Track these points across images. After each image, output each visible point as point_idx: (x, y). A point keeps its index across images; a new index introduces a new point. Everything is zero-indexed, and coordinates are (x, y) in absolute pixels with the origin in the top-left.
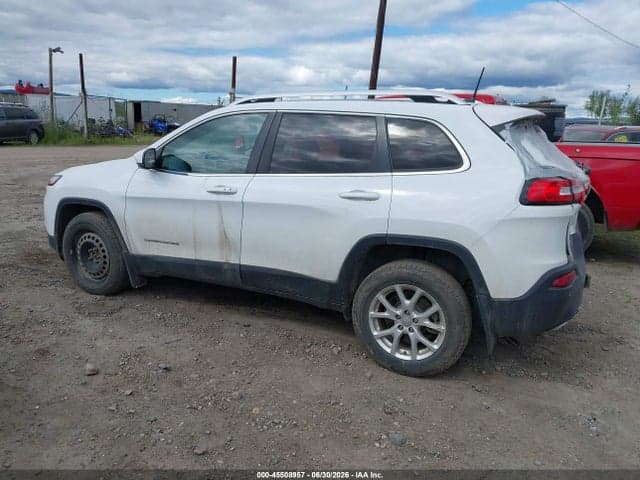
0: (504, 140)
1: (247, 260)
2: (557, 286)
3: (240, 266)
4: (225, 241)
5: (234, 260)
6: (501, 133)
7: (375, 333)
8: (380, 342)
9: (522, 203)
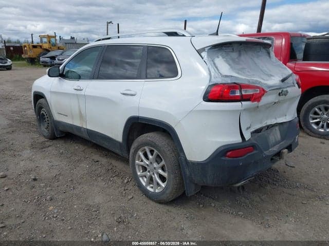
0: (203, 58)
1: (90, 127)
2: (229, 157)
3: (87, 129)
4: (82, 117)
5: (85, 127)
6: (202, 54)
7: (139, 174)
8: (141, 179)
9: (204, 100)
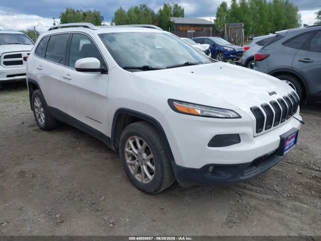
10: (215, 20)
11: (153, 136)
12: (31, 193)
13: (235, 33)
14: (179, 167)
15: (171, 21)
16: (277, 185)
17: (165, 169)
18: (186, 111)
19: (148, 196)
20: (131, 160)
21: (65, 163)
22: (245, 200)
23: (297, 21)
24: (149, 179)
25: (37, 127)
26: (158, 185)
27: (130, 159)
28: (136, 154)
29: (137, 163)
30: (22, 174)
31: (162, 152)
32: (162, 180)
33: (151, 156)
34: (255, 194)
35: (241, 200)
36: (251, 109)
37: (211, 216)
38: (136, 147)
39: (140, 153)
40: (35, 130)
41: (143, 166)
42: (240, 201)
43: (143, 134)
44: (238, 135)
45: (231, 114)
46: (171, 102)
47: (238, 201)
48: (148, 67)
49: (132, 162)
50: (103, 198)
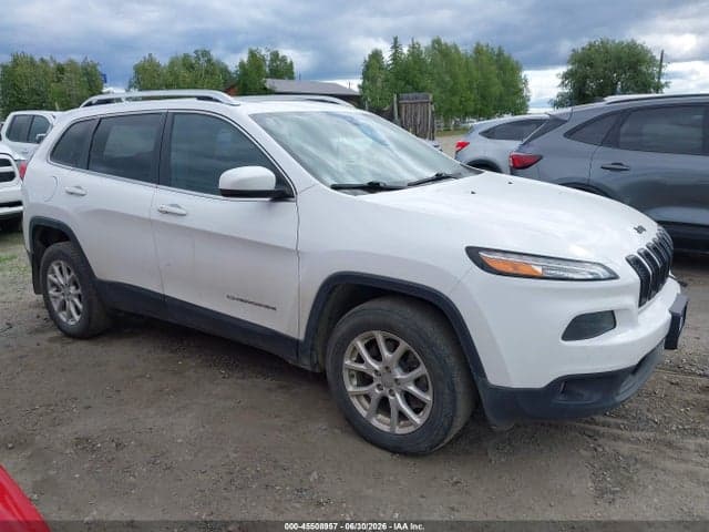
10: (359, 86)
11: (428, 327)
12: (134, 486)
13: (416, 114)
14: (497, 389)
15: (268, 87)
16: (648, 410)
17: (460, 397)
18: (510, 270)
19: (410, 462)
20: (358, 385)
21: (178, 409)
22: (608, 446)
23: (521, 90)
24: (413, 423)
25: (56, 333)
26: (441, 432)
27: (355, 382)
28: (376, 371)
29: (377, 391)
30: (84, 443)
31: (452, 361)
32: (452, 421)
33: (421, 370)
34: (619, 432)
35: (599, 446)
36: (627, 260)
37: (562, 486)
38: (377, 357)
39: (387, 368)
40: (51, 340)
41: (394, 395)
42: (600, 449)
43: (402, 326)
44: (612, 312)
45: (601, 272)
46: (473, 253)
47: (596, 450)
48: (378, 184)
49: (364, 389)
50: (315, 475)
